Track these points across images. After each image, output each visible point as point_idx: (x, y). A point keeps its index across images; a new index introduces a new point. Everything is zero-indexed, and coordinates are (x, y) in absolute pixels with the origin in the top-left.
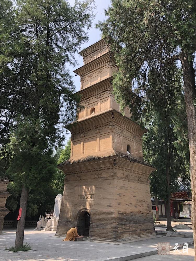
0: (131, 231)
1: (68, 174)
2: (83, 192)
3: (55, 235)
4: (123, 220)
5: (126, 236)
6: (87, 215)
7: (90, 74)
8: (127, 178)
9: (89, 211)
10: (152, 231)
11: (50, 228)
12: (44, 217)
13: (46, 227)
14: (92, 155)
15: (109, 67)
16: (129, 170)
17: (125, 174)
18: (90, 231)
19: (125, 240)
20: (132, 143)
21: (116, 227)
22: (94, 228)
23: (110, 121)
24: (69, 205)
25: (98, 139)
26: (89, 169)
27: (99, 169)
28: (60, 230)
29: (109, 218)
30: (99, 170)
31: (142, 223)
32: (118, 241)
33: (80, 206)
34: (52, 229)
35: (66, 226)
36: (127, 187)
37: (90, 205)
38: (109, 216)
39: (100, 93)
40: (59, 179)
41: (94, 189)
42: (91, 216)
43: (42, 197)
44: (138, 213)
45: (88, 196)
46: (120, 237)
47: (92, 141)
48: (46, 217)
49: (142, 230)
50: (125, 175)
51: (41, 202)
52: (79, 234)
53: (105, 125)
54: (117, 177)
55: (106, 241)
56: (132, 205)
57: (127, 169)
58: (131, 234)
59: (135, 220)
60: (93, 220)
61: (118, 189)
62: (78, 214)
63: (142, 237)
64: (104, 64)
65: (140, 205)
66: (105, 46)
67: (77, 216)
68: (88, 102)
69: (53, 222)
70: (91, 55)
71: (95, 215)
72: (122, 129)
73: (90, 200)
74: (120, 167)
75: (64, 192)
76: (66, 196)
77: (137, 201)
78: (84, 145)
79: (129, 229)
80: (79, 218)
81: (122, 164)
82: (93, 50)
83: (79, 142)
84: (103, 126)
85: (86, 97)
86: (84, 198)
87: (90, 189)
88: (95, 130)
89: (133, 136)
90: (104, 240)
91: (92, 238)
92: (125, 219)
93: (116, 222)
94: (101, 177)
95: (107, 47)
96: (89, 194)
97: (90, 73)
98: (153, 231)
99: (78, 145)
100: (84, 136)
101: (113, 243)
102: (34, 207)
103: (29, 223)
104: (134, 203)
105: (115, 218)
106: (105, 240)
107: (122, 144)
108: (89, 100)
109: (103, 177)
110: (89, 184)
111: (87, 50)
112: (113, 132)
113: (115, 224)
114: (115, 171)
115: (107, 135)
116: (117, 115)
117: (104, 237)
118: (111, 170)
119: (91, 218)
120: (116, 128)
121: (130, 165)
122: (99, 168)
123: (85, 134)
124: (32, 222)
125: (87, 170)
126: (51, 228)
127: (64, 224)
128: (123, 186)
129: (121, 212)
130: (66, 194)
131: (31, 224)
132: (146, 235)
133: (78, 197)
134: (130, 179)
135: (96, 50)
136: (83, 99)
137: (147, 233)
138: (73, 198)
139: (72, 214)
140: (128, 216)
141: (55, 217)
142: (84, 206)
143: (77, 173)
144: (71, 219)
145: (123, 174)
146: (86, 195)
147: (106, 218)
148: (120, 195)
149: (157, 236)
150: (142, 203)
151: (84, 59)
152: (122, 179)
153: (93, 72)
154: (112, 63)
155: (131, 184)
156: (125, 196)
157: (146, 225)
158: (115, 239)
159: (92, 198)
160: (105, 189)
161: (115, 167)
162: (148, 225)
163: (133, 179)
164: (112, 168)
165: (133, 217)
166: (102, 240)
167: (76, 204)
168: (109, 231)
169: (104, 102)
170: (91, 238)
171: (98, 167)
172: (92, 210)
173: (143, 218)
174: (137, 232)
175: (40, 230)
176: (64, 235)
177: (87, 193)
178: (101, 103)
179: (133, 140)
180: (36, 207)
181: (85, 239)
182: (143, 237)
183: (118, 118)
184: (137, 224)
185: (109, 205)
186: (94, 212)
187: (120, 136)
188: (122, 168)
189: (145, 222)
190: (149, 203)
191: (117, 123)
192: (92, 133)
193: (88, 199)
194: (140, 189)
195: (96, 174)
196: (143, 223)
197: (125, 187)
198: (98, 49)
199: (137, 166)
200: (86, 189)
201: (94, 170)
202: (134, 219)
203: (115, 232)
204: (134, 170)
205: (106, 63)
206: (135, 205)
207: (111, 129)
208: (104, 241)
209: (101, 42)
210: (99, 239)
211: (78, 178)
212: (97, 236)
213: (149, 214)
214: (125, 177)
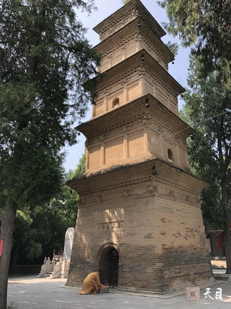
0: (182, 276)
1: (82, 193)
2: (105, 218)
3: (66, 284)
4: (170, 258)
5: (176, 284)
6: (113, 252)
7: (110, 54)
8: (171, 195)
9: (116, 247)
10: (209, 275)
11: (59, 273)
12: (51, 260)
13: (53, 273)
14: (117, 164)
15: (137, 41)
16: (173, 185)
17: (168, 189)
18: (120, 278)
19: (175, 291)
20: (174, 147)
21: (161, 271)
22: (126, 272)
23: (143, 112)
24: (85, 239)
25: (125, 141)
26: (114, 184)
27: (130, 183)
28: (73, 277)
29: (148, 256)
30: (130, 185)
31: (196, 263)
32: (165, 292)
33: (102, 240)
34: (62, 275)
35: (81, 270)
36: (172, 209)
37: (118, 238)
38: (149, 253)
39: (126, 77)
40: (70, 208)
41: (123, 213)
42: (120, 254)
43: (47, 232)
44: (189, 247)
45: (113, 224)
46: (169, 285)
47: (118, 144)
48: (53, 259)
49: (197, 274)
50: (168, 192)
51: (47, 238)
52: (102, 282)
53: (136, 120)
54: (158, 193)
55: (146, 293)
56: (181, 236)
57: (171, 182)
58: (182, 281)
59: (186, 259)
60: (124, 260)
61: (161, 211)
62: (99, 252)
63: (197, 284)
64: (130, 37)
65: (192, 236)
66: (130, 14)
67: (98, 255)
68: (108, 91)
69: (63, 266)
70: (111, 29)
71: (127, 252)
72: (161, 126)
73: (118, 230)
74: (161, 179)
75: (78, 220)
76: (80, 226)
77: (187, 230)
78: (104, 151)
79: (180, 272)
80: (102, 257)
81: (164, 174)
82: (113, 23)
83: (98, 147)
84: (132, 121)
85: (106, 84)
86: (108, 228)
87: (116, 213)
88: (121, 128)
89: (175, 137)
90: (143, 291)
91: (123, 288)
92: (173, 258)
93: (160, 263)
94: (134, 194)
95: (133, 14)
96: (115, 221)
97: (109, 52)
98: (211, 274)
99: (96, 152)
100: (104, 138)
101: (157, 296)
102: (37, 245)
103: (31, 267)
104: (183, 233)
105: (160, 256)
106: (145, 291)
107: (161, 147)
108: (110, 88)
109: (135, 194)
110: (115, 206)
111: (104, 23)
112: (148, 128)
113: (159, 265)
114: (155, 183)
115: (140, 133)
116: (153, 103)
117: (144, 287)
118: (149, 184)
119: (119, 258)
120: (152, 124)
121: (175, 176)
122: (130, 181)
123: (105, 135)
124: (35, 267)
125: (111, 186)
126: (60, 275)
127: (78, 268)
128: (167, 208)
129: (167, 247)
130: (81, 222)
131: (34, 270)
132: (203, 281)
133: (99, 227)
134: (176, 197)
135: (118, 22)
136: (100, 89)
137: (203, 278)
138: (91, 229)
139: (91, 252)
140: (177, 252)
141: (66, 258)
142: (108, 239)
143: (96, 192)
144: (89, 260)
145: (166, 189)
146: (111, 223)
147: (143, 256)
148: (163, 220)
149: (216, 282)
150: (194, 232)
151: (101, 36)
152: (164, 197)
153: (115, 51)
154: (142, 35)
155: (178, 205)
156: (170, 221)
157: (201, 266)
158: (162, 289)
159: (121, 226)
160: (140, 212)
161: (154, 177)
162: (204, 266)
163: (180, 197)
164: (150, 180)
165: (184, 254)
166: (140, 291)
167: (96, 238)
168: (150, 277)
169: (132, 89)
170: (121, 288)
171: (128, 180)
172: (121, 245)
173: (196, 255)
174: (190, 277)
175: (46, 278)
176: (80, 284)
177: (112, 220)
178: (128, 89)
179: (175, 143)
180: (39, 246)
181: (112, 291)
182: (199, 284)
183: (154, 108)
184: (189, 264)
185: (149, 237)
186: (124, 247)
187: (158, 135)
188: (164, 180)
189: (199, 261)
190: (203, 233)
191: (153, 116)
192: (116, 134)
193: (115, 229)
194: (189, 213)
195: (124, 191)
196: (198, 263)
197: (169, 208)
198: (121, 20)
199: (185, 178)
200: (111, 214)
201: (122, 185)
202: (185, 257)
203: (161, 277)
204: (181, 185)
205: (133, 35)
206: (185, 236)
207: (145, 124)
208: (143, 293)
209: (124, 9)
210: (135, 290)
211: (97, 199)
212: (130, 284)
213: (203, 249)
214: (169, 194)
